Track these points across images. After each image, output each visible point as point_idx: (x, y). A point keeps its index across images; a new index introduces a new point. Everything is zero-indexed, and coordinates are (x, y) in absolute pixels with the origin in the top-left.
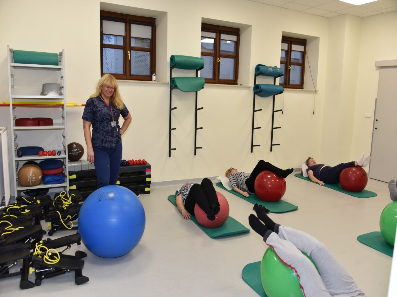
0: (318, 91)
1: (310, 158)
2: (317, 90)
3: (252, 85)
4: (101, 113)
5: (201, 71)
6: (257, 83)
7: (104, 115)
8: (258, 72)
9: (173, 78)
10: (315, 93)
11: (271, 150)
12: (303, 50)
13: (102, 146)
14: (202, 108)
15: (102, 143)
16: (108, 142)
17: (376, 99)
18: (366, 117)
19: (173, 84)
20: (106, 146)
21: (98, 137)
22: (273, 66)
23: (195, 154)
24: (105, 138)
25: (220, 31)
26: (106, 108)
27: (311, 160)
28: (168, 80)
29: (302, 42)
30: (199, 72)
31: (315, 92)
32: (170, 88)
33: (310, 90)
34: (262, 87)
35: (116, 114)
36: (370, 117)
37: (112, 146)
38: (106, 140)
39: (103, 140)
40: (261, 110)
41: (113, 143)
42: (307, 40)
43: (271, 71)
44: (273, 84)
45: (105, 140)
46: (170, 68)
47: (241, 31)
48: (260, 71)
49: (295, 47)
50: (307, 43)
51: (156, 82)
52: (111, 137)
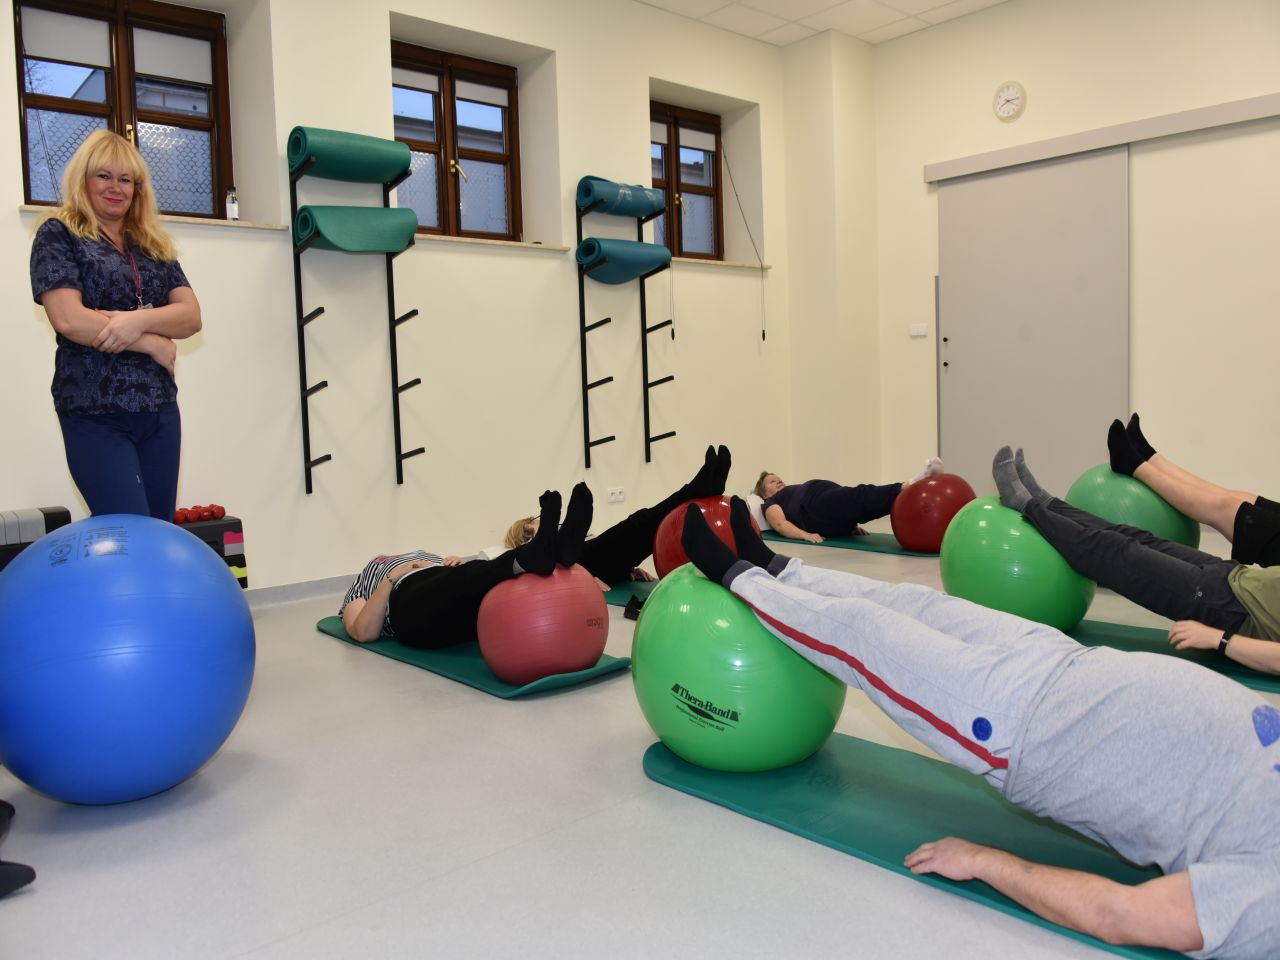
0: (770, 268)
1: (764, 475)
2: (766, 263)
3: (570, 242)
4: (101, 275)
5: (398, 192)
6: (585, 237)
7: (112, 283)
8: (588, 201)
9: (304, 209)
10: (760, 273)
11: (648, 459)
12: (712, 148)
13: (104, 407)
14: (414, 313)
15: (105, 393)
16: (129, 388)
17: (937, 278)
18: (914, 337)
19: (303, 230)
20: (121, 404)
21: (87, 373)
22: (632, 183)
23: (400, 480)
24: (116, 372)
25: (450, 68)
26: (115, 258)
27: (768, 478)
28: (286, 219)
29: (709, 121)
30: (393, 194)
31: (763, 270)
32: (295, 246)
33: (747, 265)
34: (604, 246)
35: (156, 282)
36: (923, 334)
37: (148, 405)
38: (122, 382)
39: (108, 380)
40: (608, 320)
41: (147, 394)
42: (723, 117)
43: (629, 199)
44: (635, 238)
45: (118, 381)
46: (291, 174)
47: (520, 74)
48: (592, 198)
49: (687, 136)
50: (723, 126)
51: (242, 223)
52: (140, 372)
